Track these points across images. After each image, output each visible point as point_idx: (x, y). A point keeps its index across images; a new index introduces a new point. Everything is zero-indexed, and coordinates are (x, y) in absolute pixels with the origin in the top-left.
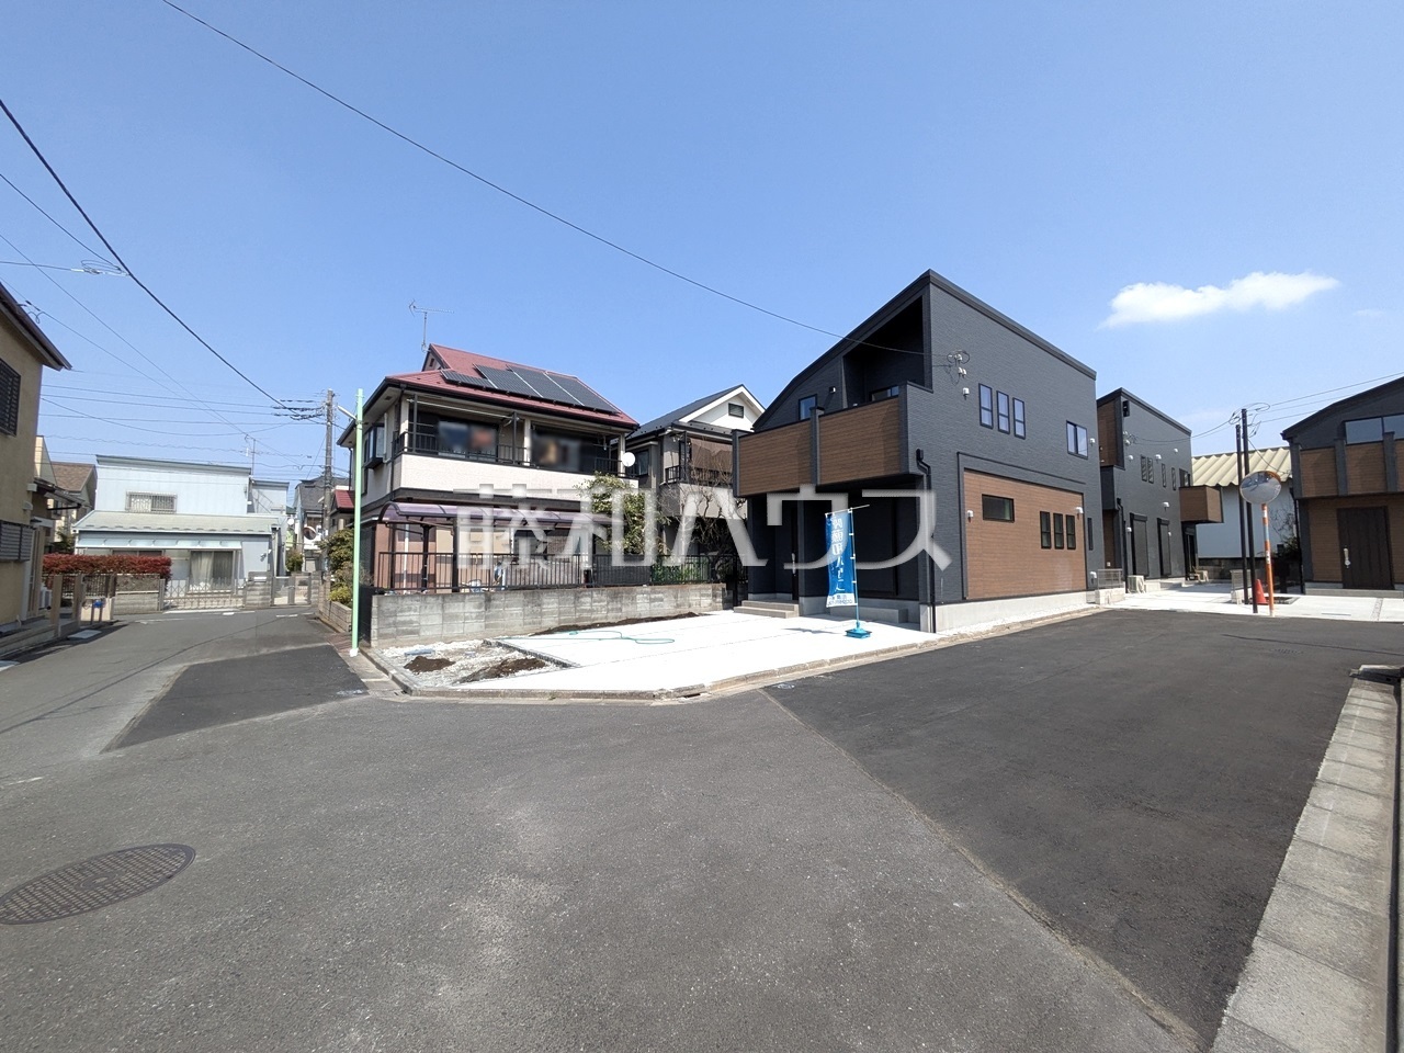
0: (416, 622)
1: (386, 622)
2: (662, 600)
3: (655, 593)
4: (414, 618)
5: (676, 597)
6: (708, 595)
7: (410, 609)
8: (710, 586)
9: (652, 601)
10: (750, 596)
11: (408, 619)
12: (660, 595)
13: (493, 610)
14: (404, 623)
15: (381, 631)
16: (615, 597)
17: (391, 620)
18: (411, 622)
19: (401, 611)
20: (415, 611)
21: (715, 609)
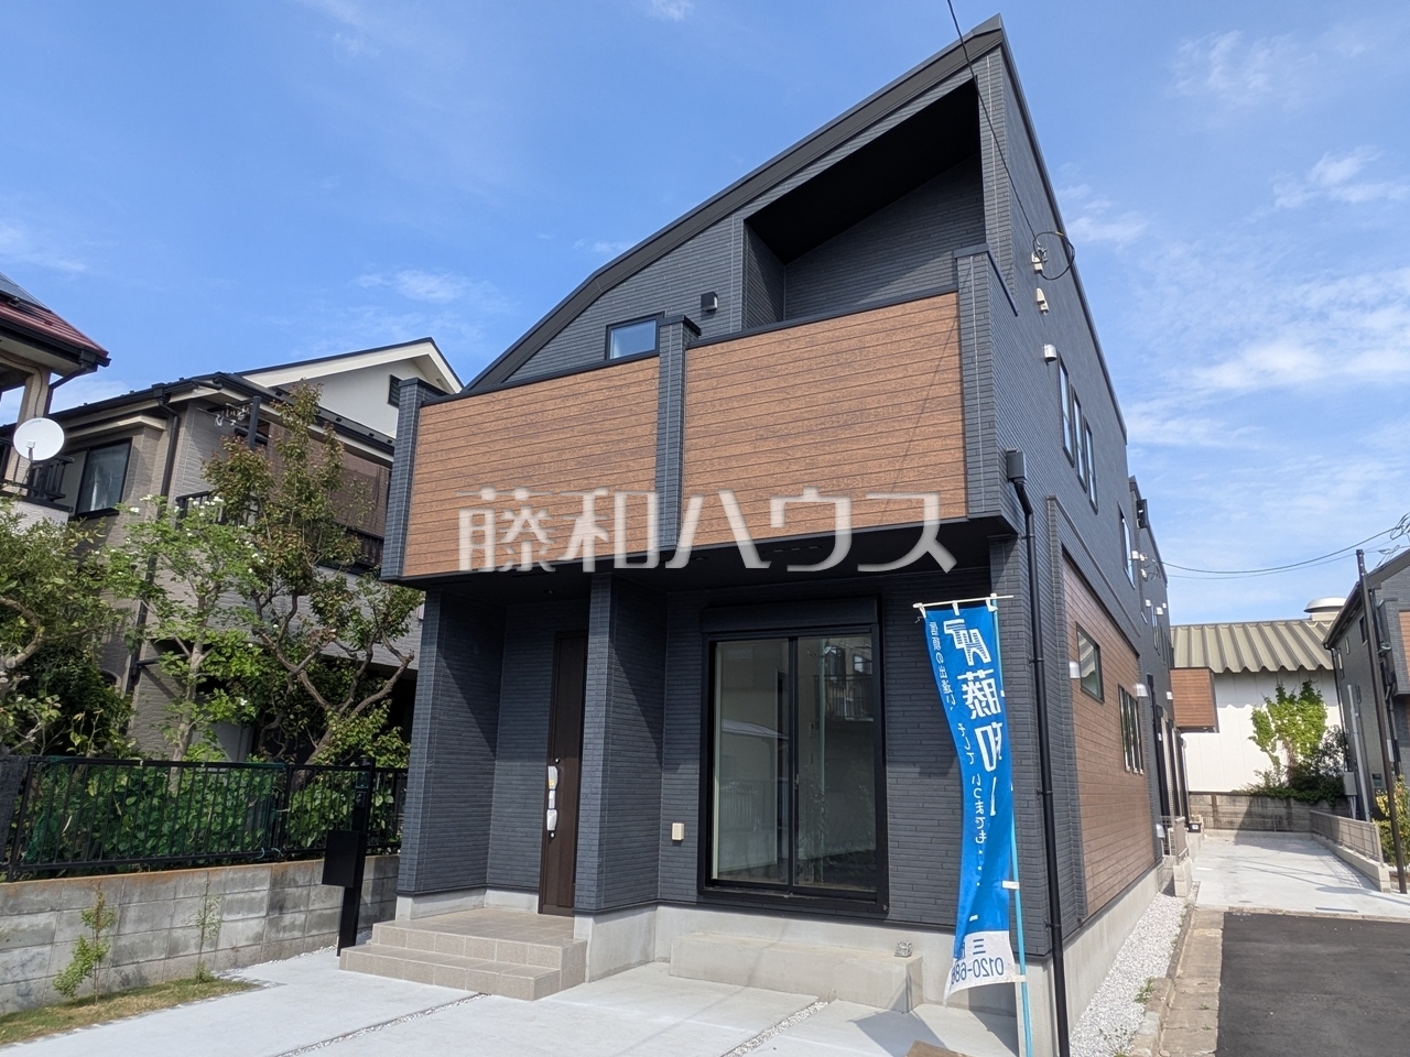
6: (251, 906)
8: (262, 873)
10: (404, 905)
12: (42, 919)
21: (277, 952)
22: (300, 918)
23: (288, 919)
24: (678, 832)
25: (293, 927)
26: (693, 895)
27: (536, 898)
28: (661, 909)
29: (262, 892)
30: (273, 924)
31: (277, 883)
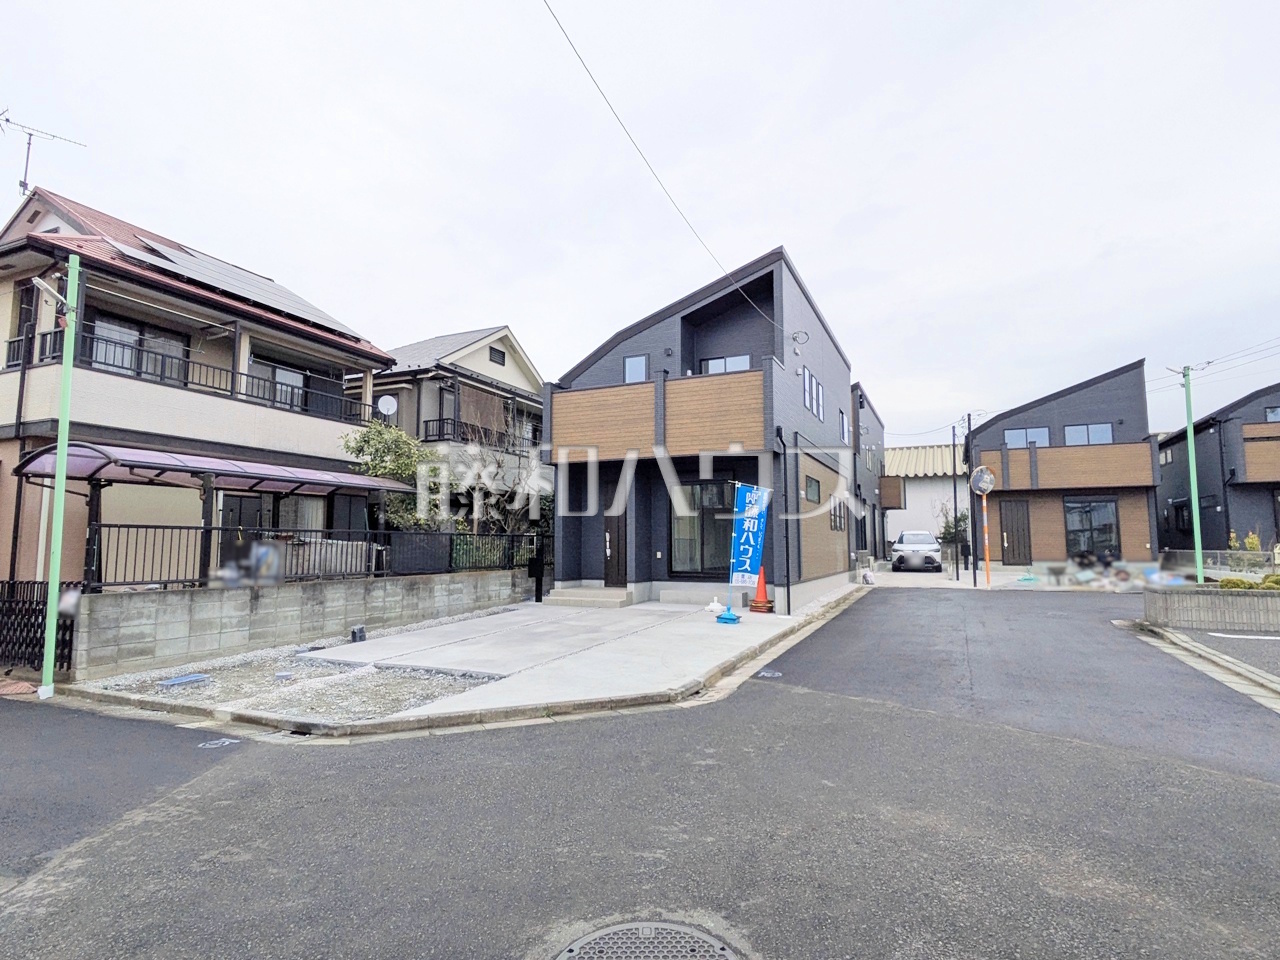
0: (150, 635)
1: (104, 637)
2: (461, 591)
3: (454, 583)
4: (147, 630)
5: (475, 587)
6: (506, 584)
7: (140, 615)
9: (450, 593)
10: (558, 584)
11: (136, 630)
12: (460, 585)
13: (261, 612)
14: (132, 637)
15: (93, 654)
16: (411, 588)
17: (110, 634)
18: (142, 636)
19: (127, 619)
20: (149, 617)
21: (514, 601)
22: (520, 590)
23: (517, 590)
24: (659, 555)
25: (517, 593)
26: (666, 577)
27: (603, 582)
28: (654, 582)
29: (509, 580)
30: (513, 591)
31: (513, 577)
